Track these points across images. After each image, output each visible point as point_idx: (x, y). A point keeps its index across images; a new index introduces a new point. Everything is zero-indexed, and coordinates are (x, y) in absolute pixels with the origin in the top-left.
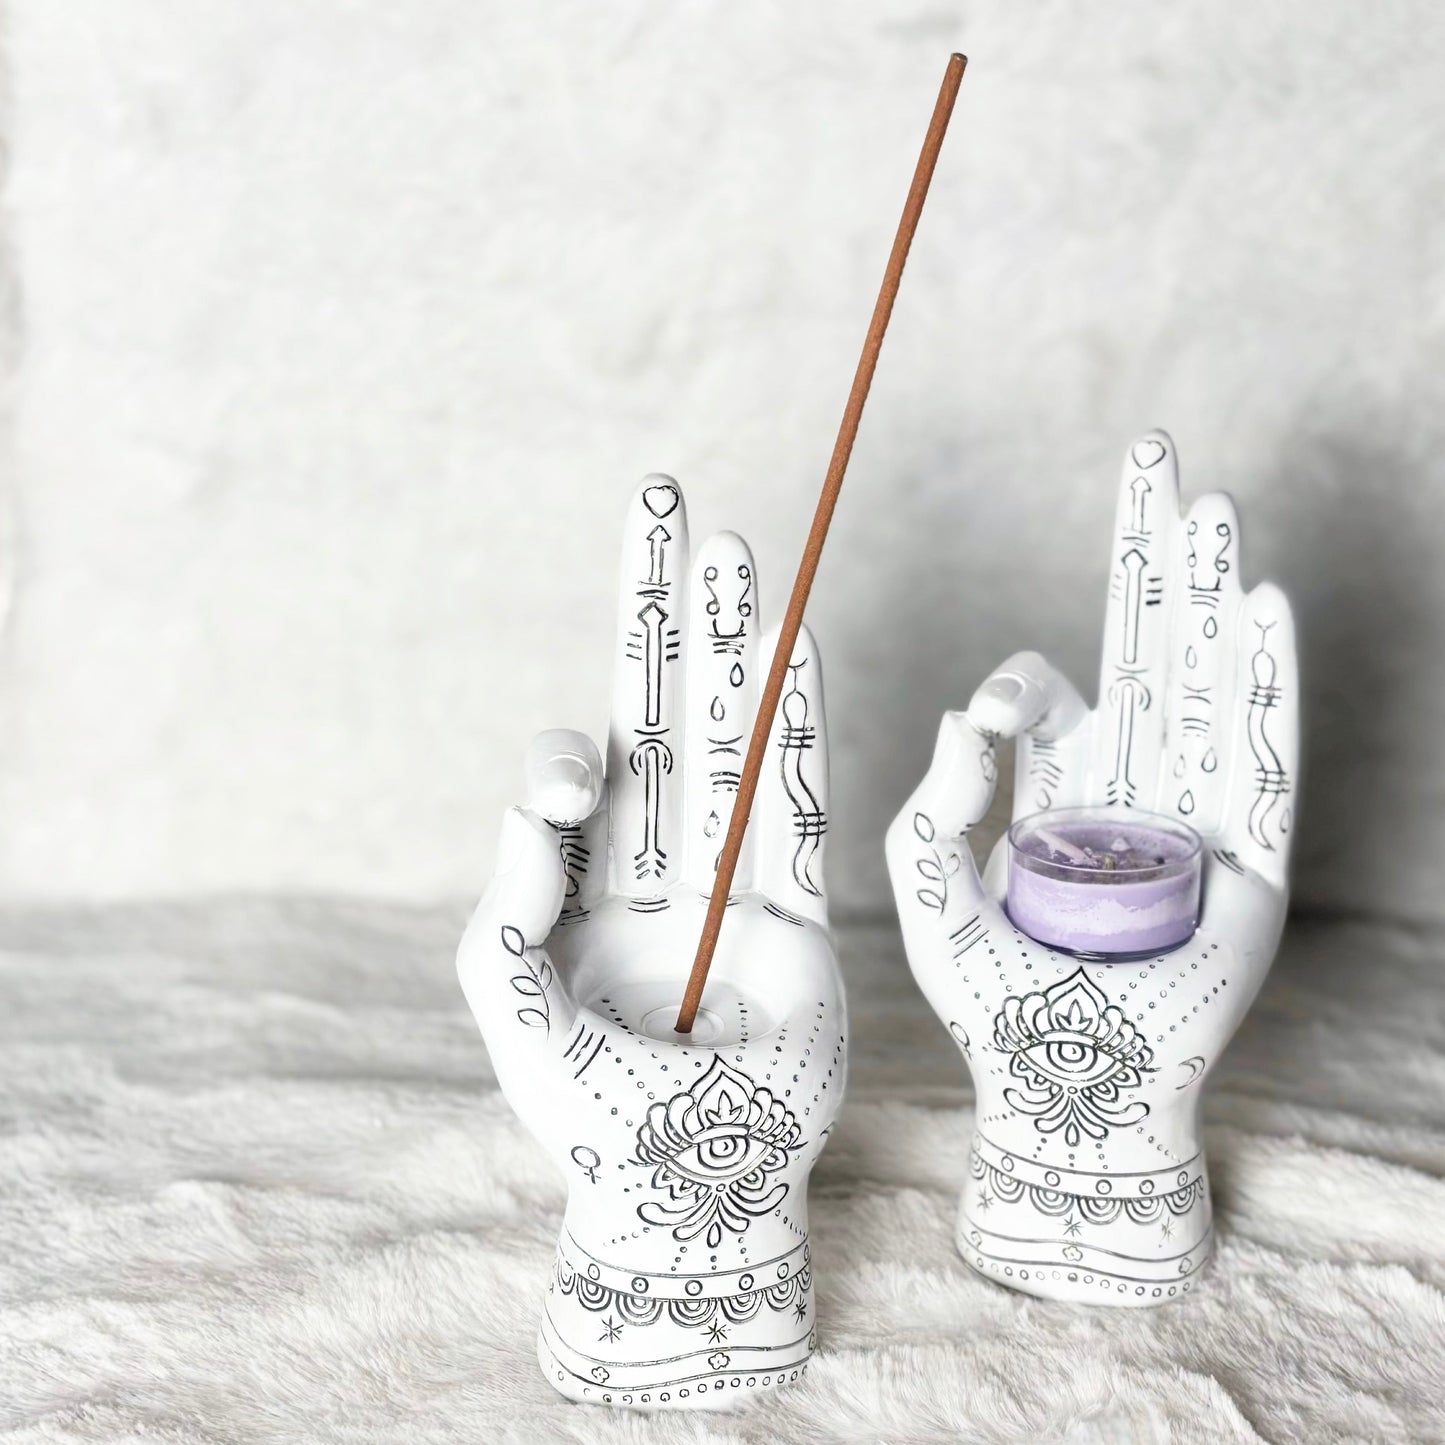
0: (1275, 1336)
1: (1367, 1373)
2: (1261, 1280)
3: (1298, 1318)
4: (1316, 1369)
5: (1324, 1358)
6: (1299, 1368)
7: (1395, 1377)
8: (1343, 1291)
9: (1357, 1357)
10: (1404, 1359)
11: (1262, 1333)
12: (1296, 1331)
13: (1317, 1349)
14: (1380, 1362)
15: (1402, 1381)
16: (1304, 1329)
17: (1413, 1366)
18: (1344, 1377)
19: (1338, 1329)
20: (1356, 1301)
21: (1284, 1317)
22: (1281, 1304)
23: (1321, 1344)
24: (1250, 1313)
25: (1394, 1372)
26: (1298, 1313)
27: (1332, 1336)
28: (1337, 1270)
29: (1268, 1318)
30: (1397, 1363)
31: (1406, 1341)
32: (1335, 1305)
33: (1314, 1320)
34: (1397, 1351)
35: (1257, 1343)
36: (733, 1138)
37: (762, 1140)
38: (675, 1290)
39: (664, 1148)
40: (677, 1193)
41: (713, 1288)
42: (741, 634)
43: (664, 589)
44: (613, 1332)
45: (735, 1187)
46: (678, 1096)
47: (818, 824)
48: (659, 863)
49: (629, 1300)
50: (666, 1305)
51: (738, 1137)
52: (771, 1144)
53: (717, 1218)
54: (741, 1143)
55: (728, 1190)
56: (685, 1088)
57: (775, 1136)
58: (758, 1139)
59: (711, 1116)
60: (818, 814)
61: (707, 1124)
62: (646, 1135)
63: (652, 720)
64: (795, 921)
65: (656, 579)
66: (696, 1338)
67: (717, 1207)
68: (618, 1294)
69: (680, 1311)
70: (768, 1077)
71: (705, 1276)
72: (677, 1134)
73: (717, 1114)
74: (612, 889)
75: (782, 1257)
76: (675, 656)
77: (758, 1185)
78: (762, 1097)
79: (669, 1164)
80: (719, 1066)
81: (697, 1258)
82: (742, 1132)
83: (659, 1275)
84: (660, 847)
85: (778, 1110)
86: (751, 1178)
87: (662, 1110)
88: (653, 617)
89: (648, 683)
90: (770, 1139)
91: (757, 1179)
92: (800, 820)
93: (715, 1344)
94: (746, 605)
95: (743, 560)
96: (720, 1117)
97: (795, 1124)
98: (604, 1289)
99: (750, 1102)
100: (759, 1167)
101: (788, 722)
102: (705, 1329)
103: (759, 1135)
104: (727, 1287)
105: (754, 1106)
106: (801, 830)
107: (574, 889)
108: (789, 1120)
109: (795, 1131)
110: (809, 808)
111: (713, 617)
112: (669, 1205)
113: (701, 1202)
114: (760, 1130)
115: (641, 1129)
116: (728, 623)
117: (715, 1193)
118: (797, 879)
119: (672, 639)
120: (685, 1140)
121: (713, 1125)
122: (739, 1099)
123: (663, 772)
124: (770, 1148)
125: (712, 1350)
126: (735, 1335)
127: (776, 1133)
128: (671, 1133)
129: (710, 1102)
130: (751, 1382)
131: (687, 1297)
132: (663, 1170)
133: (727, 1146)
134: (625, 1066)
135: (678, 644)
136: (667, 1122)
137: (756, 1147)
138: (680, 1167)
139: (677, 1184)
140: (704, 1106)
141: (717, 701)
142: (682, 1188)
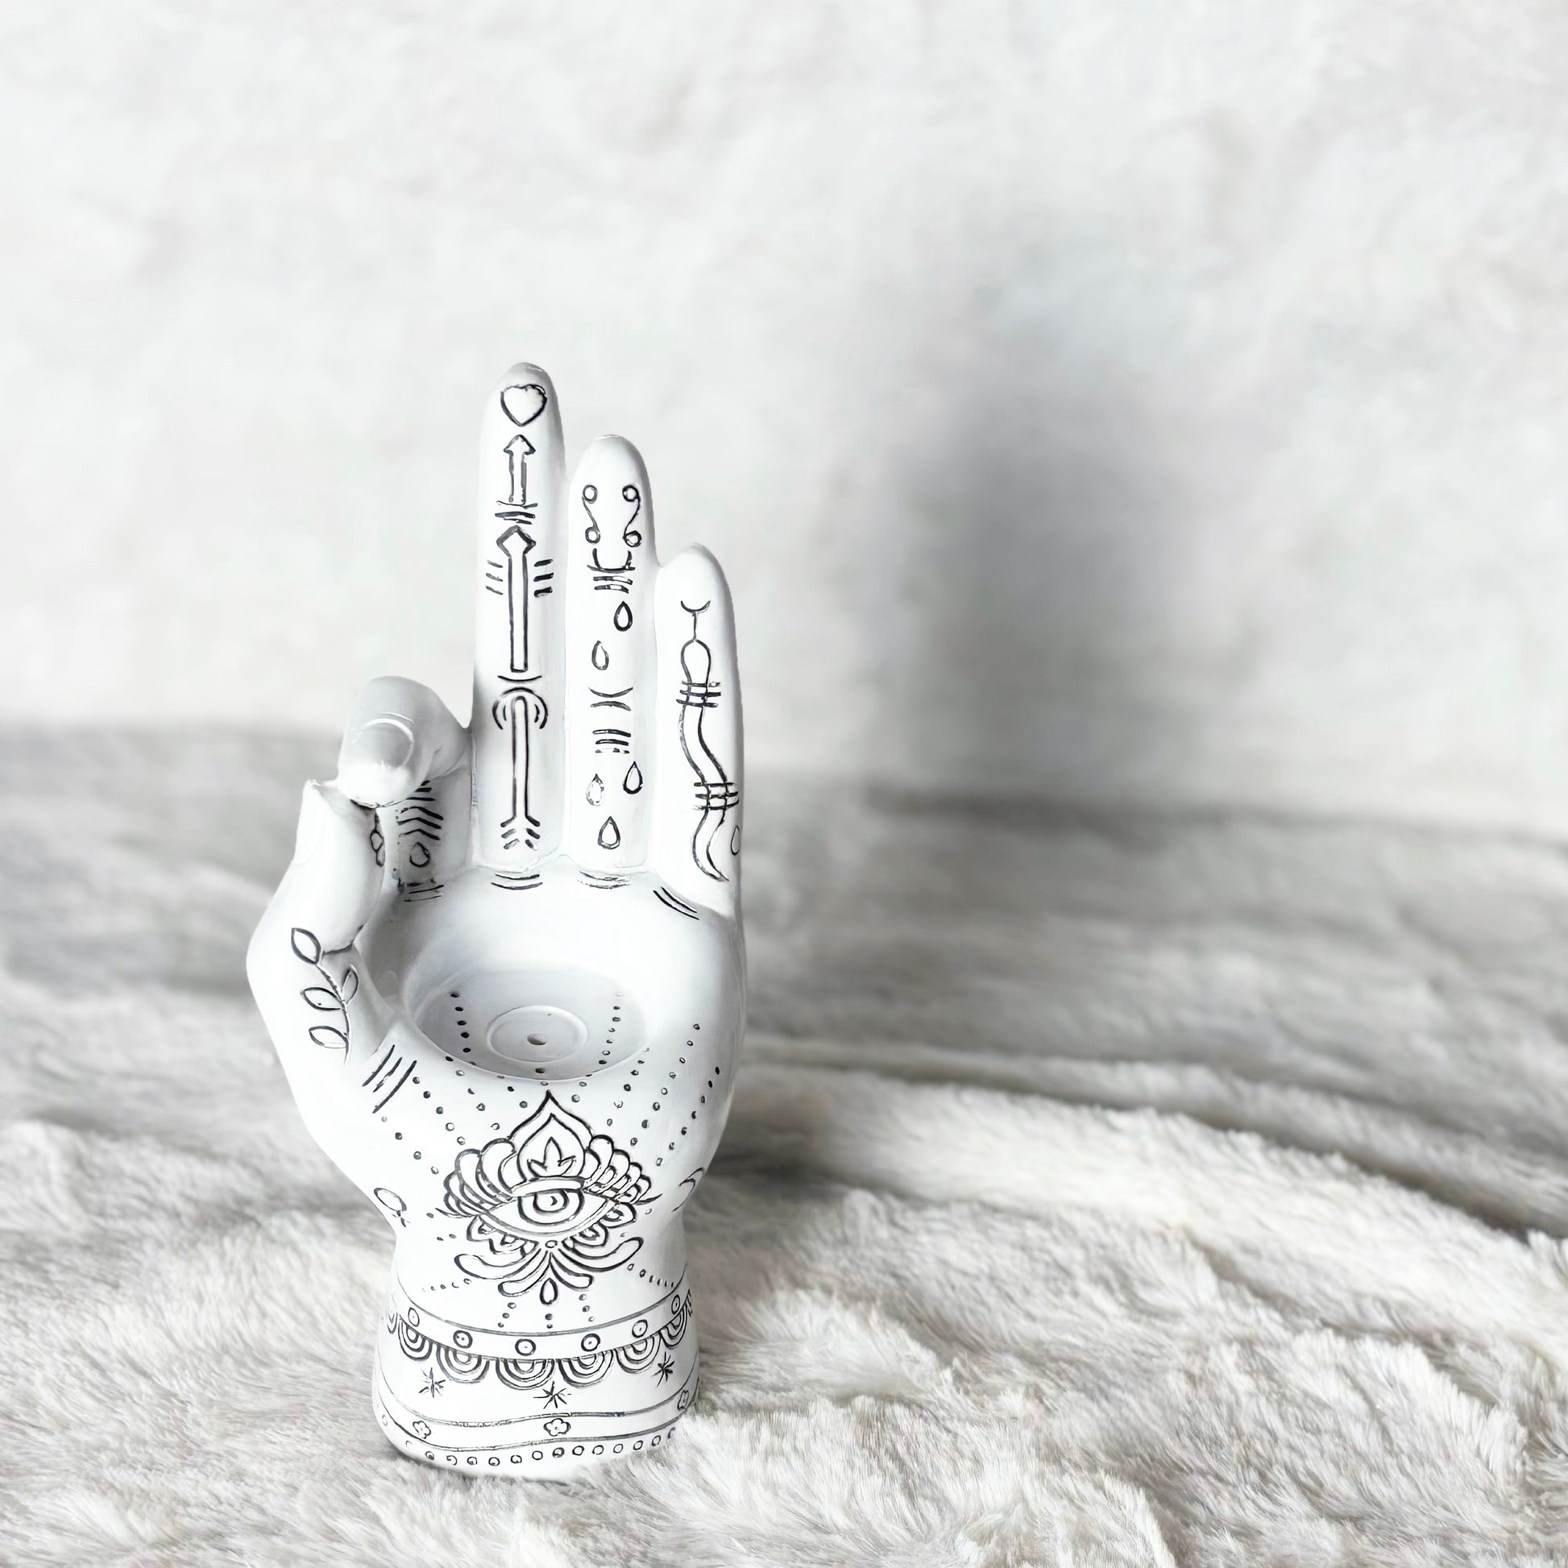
0: (1247, 1426)
1: (1345, 1488)
2: (1247, 1344)
3: (1280, 1405)
4: (1284, 1478)
5: (1298, 1464)
6: (1262, 1476)
7: (1377, 1495)
8: (1342, 1370)
9: (1337, 1465)
10: (1394, 1473)
11: (1232, 1421)
12: (1275, 1422)
13: (1292, 1448)
14: (1364, 1476)
15: (1385, 1502)
16: (1283, 1418)
17: (1404, 1481)
18: (1312, 1491)
19: (1326, 1421)
20: (1357, 1387)
21: (1263, 1401)
22: (1264, 1383)
23: (1297, 1442)
24: (1223, 1392)
25: (1378, 1489)
26: (1282, 1398)
27: (1317, 1432)
28: (1341, 1344)
29: (1244, 1400)
30: (1385, 1475)
31: (1405, 1446)
32: (1331, 1388)
33: (1300, 1407)
34: (1389, 1460)
35: (1222, 1434)
36: (562, 1192)
37: (600, 1195)
38: (504, 1348)
39: (477, 1201)
40: (497, 1246)
41: (548, 1349)
42: (628, 567)
43: (529, 511)
44: (435, 1387)
45: (570, 1243)
46: (495, 1142)
47: (724, 797)
48: (530, 832)
49: (451, 1354)
50: (493, 1364)
51: (570, 1190)
52: (612, 1199)
53: (550, 1274)
54: (574, 1198)
55: (560, 1246)
56: (504, 1133)
57: (617, 1190)
58: (595, 1194)
59: (535, 1167)
60: (726, 784)
61: (529, 1176)
62: (455, 1184)
63: (519, 665)
64: (688, 910)
65: (518, 499)
66: (530, 1402)
67: (550, 1263)
68: (439, 1346)
69: (508, 1371)
70: (610, 1122)
71: (540, 1335)
72: (491, 1186)
73: (542, 1165)
74: (476, 858)
75: (639, 1314)
76: (548, 590)
77: (600, 1240)
78: (601, 1147)
79: (484, 1217)
80: (550, 1107)
81: (528, 1315)
82: (576, 1185)
83: (485, 1331)
84: (531, 814)
85: (620, 1163)
86: (590, 1234)
87: (474, 1158)
88: (516, 544)
89: (512, 623)
90: (611, 1194)
91: (597, 1235)
92: (703, 790)
93: (551, 1409)
94: (635, 533)
95: (630, 477)
96: (545, 1168)
97: (642, 1177)
98: (424, 1339)
99: (585, 1151)
100: (598, 1222)
101: (688, 674)
102: (540, 1392)
103: (595, 1189)
104: (569, 1348)
105: (589, 1157)
106: (703, 802)
107: (426, 859)
108: (634, 1173)
109: (643, 1184)
110: (713, 777)
111: (593, 546)
112: (489, 1257)
113: (528, 1258)
114: (597, 1183)
115: (449, 1177)
116: (613, 554)
117: (544, 1249)
118: (696, 861)
119: (542, 571)
120: (500, 1192)
121: (537, 1177)
122: (571, 1147)
123: (534, 727)
124: (611, 1204)
125: (548, 1415)
126: (575, 1400)
127: (617, 1186)
128: (485, 1184)
129: (534, 1151)
130: (598, 1450)
131: (518, 1356)
132: (478, 1223)
133: (555, 1202)
134: (433, 1103)
135: (549, 576)
136: (480, 1172)
137: (592, 1203)
138: (498, 1221)
139: (497, 1238)
140: (526, 1155)
141: (599, 647)
142: (503, 1243)
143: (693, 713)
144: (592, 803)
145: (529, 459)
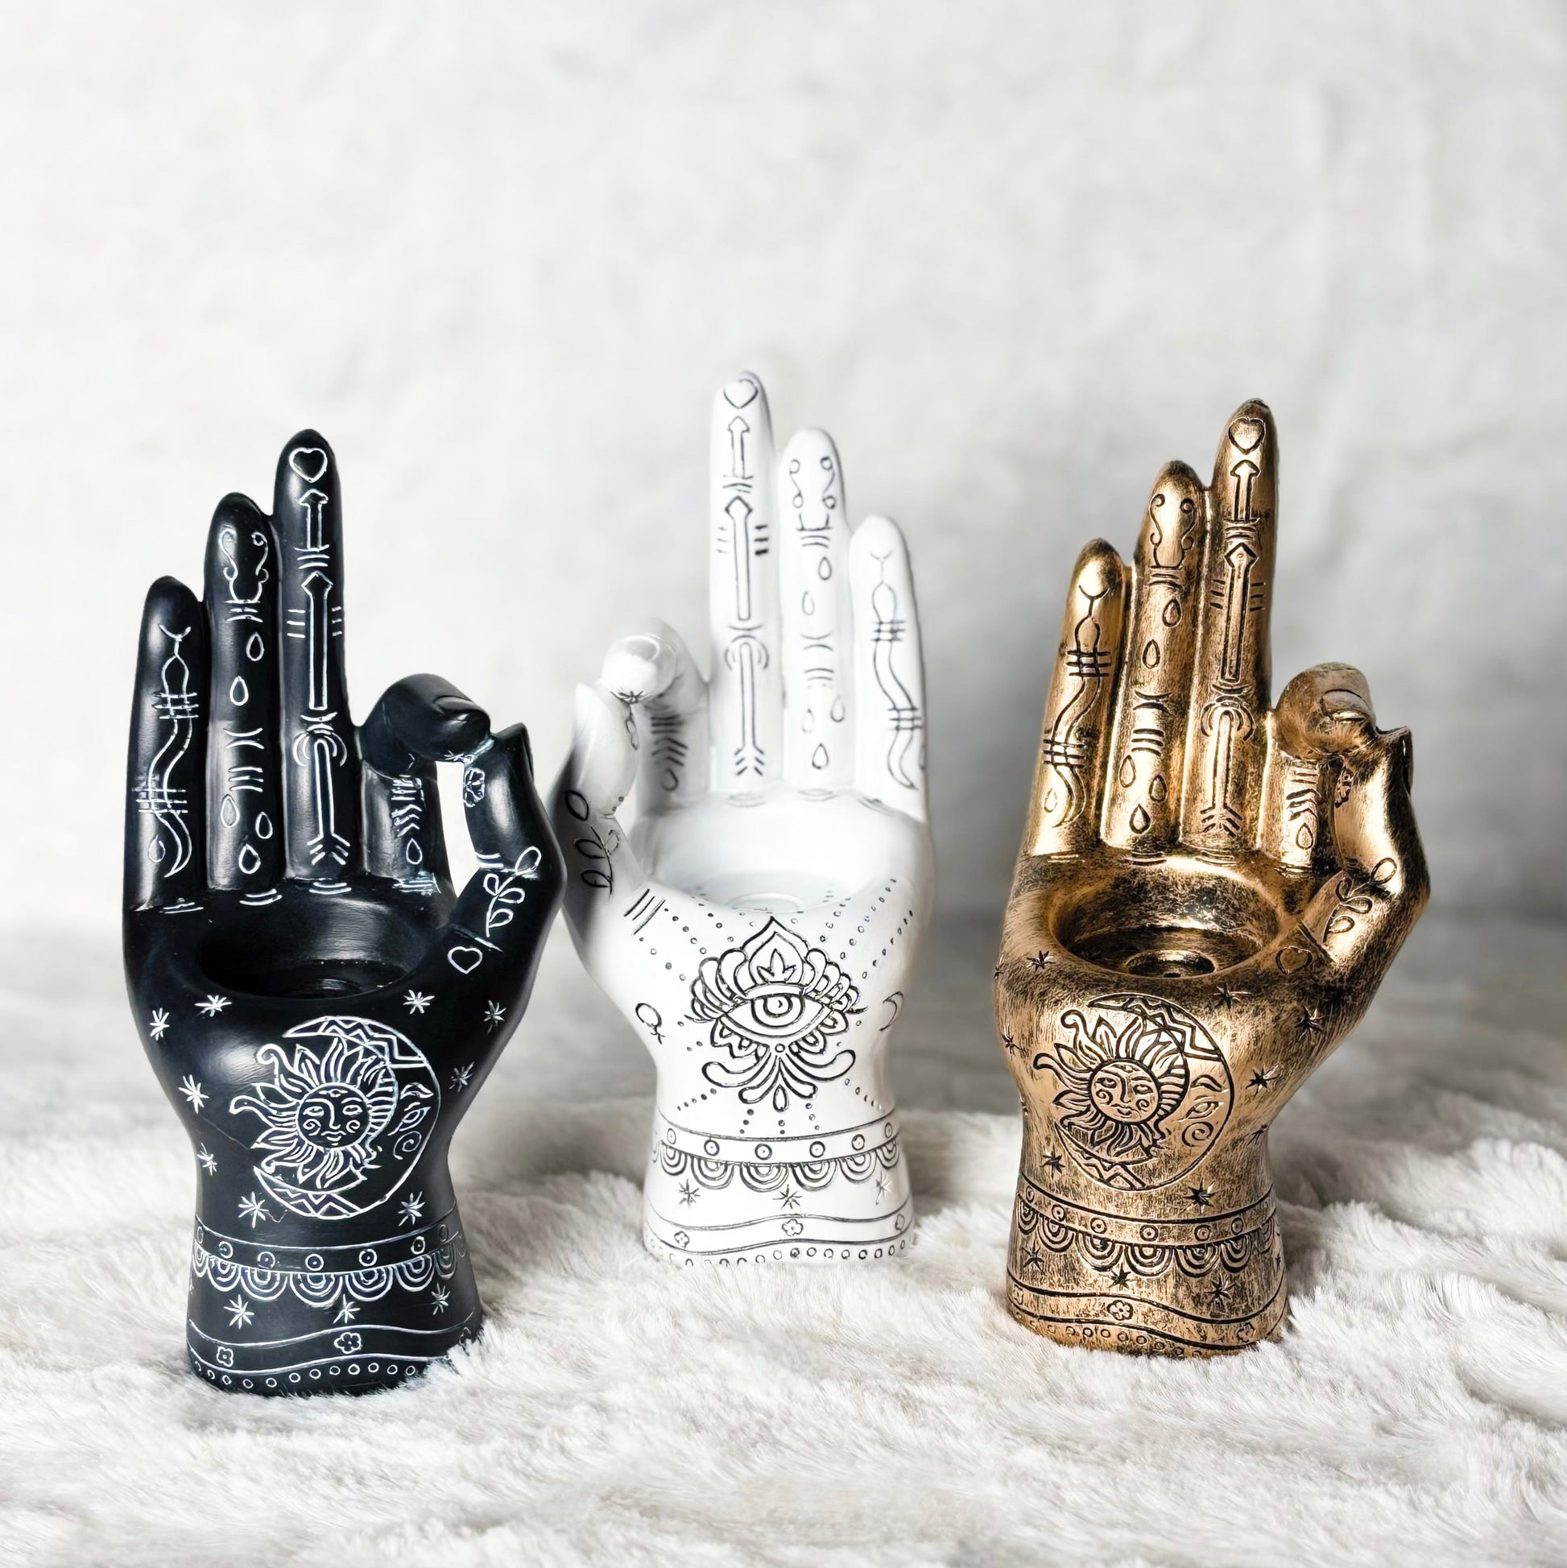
36: (788, 997)
37: (818, 1001)
38: (744, 1153)
39: (717, 1003)
40: (736, 1052)
41: (784, 1153)
42: (826, 527)
43: (748, 482)
44: (690, 1197)
45: (795, 1048)
46: (731, 951)
47: (912, 719)
48: (758, 760)
49: (702, 1162)
50: (737, 1169)
51: (791, 995)
52: (828, 1005)
53: (780, 1081)
54: (796, 1001)
55: (787, 1051)
56: (738, 944)
57: (831, 998)
58: (813, 999)
59: (764, 973)
60: (913, 709)
61: (759, 981)
62: (699, 988)
63: (744, 615)
64: (888, 812)
65: (739, 472)
66: (767, 1204)
67: (780, 1070)
68: (692, 1157)
69: (751, 1175)
70: (823, 939)
71: (773, 1140)
72: (729, 989)
73: (769, 970)
74: (714, 787)
75: (857, 1128)
76: (765, 551)
77: (816, 1049)
78: (815, 958)
79: (724, 1019)
80: (774, 927)
81: (765, 1121)
82: (796, 991)
83: (728, 1138)
84: (759, 744)
85: (832, 972)
86: (811, 1040)
87: (714, 964)
88: (738, 509)
89: (737, 579)
90: (826, 1000)
91: (817, 1041)
92: (894, 714)
93: (787, 1210)
94: (831, 497)
95: (826, 451)
96: (773, 974)
97: (851, 987)
98: (681, 1152)
99: (803, 962)
100: (817, 1028)
101: (878, 616)
102: (777, 1194)
103: (813, 995)
104: (798, 1152)
105: (807, 966)
106: (895, 723)
107: (674, 783)
108: (845, 982)
109: (852, 993)
110: (902, 703)
111: (798, 511)
112: (731, 1064)
113: (762, 1063)
114: (814, 990)
115: (695, 982)
116: (815, 514)
117: (774, 1053)
118: (892, 774)
119: (762, 534)
120: (737, 997)
121: (766, 982)
122: (792, 958)
123: (758, 668)
124: (827, 1010)
125: (785, 1216)
126: (809, 1202)
127: (832, 994)
128: (723, 987)
129: (762, 959)
130: (829, 1253)
131: (758, 1161)
132: (720, 1026)
133: (781, 1004)
134: (680, 924)
135: (765, 539)
136: (720, 978)
137: (812, 1007)
138: (737, 1024)
139: (735, 1040)
140: (756, 962)
141: (807, 597)
142: (740, 1047)
143: (884, 646)
144: (804, 731)
145: (746, 435)
